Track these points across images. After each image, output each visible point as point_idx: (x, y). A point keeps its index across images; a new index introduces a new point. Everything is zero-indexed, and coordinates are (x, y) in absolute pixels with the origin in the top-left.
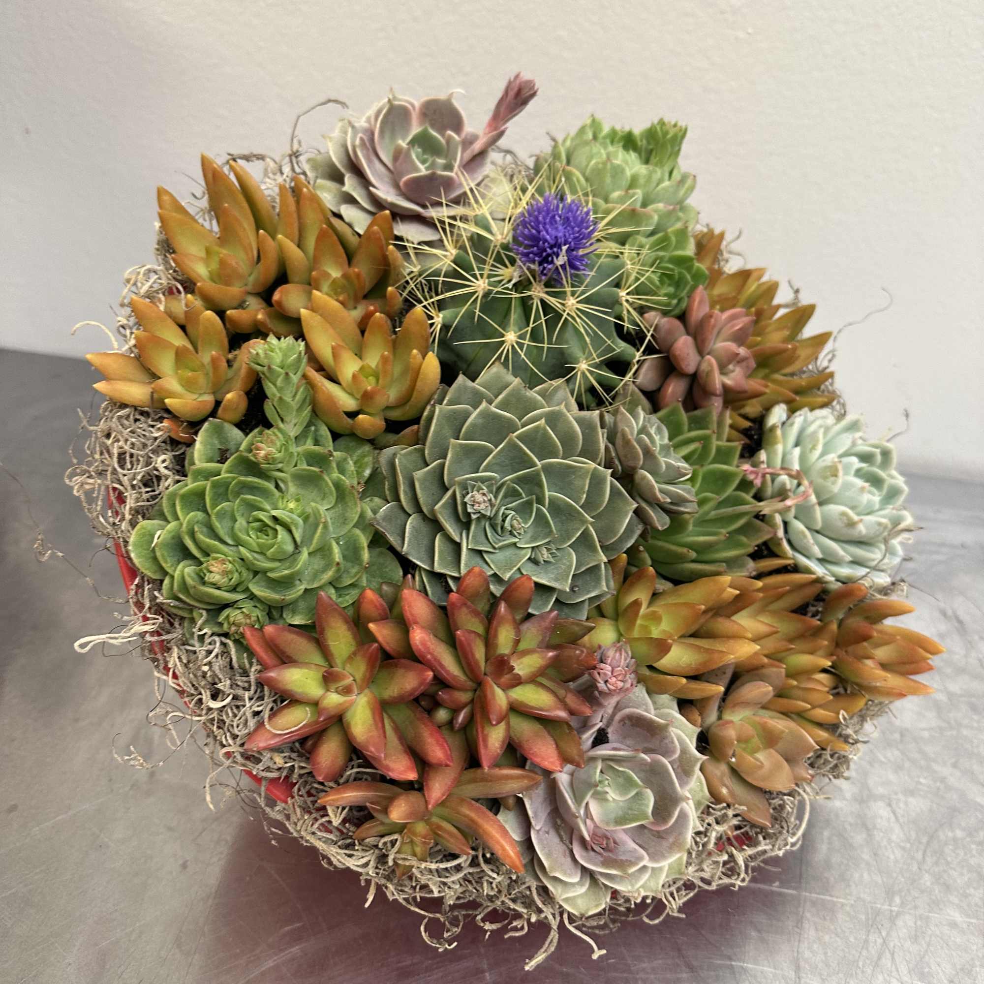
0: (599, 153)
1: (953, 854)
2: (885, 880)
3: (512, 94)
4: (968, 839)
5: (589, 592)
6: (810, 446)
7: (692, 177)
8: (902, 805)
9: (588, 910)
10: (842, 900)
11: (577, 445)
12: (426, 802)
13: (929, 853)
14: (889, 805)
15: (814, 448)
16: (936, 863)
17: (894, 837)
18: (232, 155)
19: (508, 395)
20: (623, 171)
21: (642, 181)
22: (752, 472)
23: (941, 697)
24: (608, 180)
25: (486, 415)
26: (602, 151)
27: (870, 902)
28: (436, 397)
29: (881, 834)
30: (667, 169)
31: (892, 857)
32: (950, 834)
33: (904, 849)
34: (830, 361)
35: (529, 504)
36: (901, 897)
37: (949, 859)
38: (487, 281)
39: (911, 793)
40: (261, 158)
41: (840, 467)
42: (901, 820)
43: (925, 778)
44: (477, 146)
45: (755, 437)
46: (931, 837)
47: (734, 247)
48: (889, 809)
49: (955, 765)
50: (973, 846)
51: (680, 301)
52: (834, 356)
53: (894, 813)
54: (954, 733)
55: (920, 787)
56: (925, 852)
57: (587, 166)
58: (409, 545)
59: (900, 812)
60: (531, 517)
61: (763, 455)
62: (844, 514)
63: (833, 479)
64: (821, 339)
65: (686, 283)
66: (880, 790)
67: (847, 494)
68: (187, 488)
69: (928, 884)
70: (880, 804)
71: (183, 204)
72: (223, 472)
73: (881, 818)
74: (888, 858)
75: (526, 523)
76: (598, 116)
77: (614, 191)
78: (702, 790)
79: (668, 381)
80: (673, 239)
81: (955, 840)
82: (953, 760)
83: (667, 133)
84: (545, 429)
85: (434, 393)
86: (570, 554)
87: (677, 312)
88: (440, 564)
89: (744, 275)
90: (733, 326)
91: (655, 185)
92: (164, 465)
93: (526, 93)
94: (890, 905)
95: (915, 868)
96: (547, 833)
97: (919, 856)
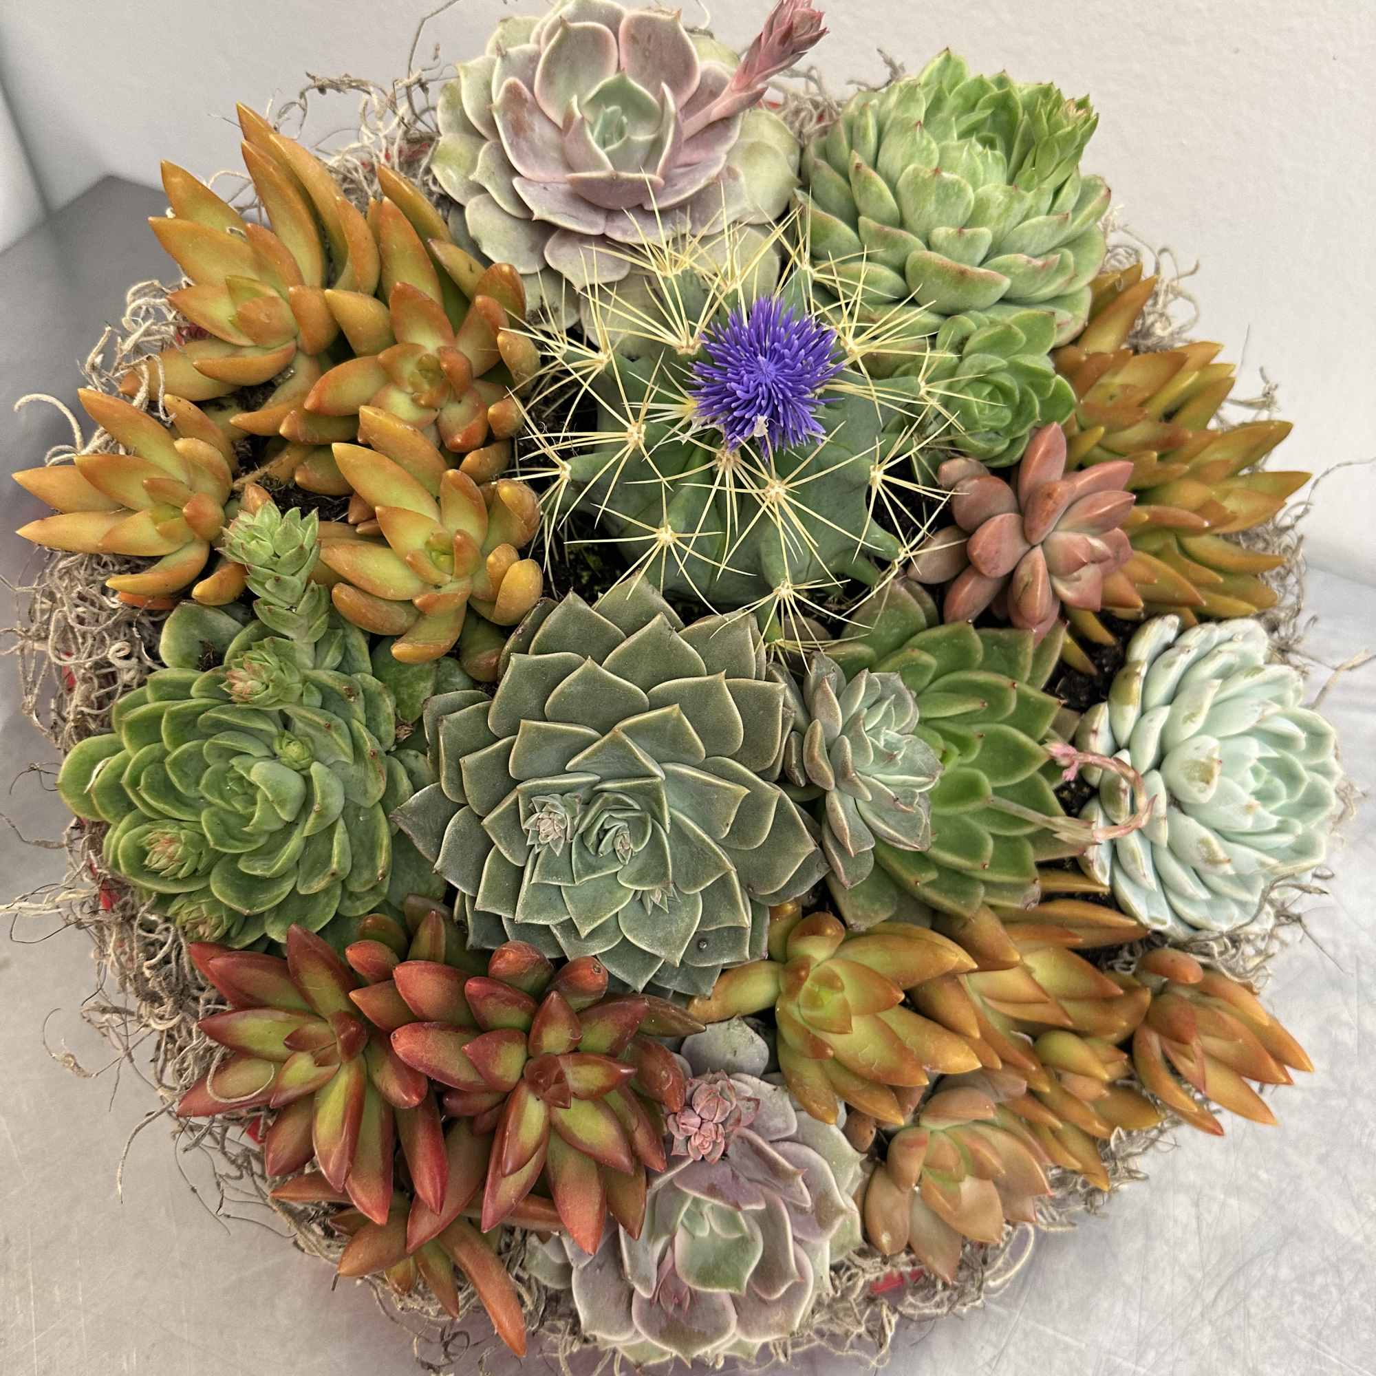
0: (927, 148)
1: (1263, 1305)
2: (1143, 1323)
3: (778, 32)
4: (1295, 1285)
5: (721, 955)
6: (1186, 713)
7: (1103, 192)
8: (1215, 1208)
9: (649, 1358)
10: (1067, 1339)
11: (735, 741)
12: (406, 1242)
13: (1225, 1294)
14: (1196, 1204)
15: (1191, 717)
16: (1230, 1313)
17: (1183, 1257)
18: (313, 78)
19: (638, 642)
20: (960, 192)
21: (994, 212)
22: (1065, 755)
23: (1348, 1038)
24: (931, 206)
25: (590, 680)
26: (934, 145)
27: (1109, 1352)
28: (527, 621)
29: (1166, 1248)
30: (1049, 185)
31: (1167, 1287)
32: (1270, 1271)
33: (1191, 1279)
34: (1298, 518)
35: (642, 822)
36: (1157, 1353)
37: (1253, 1310)
38: (644, 427)
39: (1235, 1190)
40: (360, 86)
41: (1217, 769)
42: (1204, 1231)
43: (1267, 1171)
44: (717, 108)
45: (1106, 669)
46: (1239, 1271)
47: (1185, 284)
48: (1193, 1211)
49: (1322, 1159)
50: (1298, 1298)
51: (1013, 442)
52: (1306, 511)
53: (1198, 1218)
54: (1343, 1103)
55: (1255, 1184)
56: (1220, 1292)
57: (902, 170)
58: (444, 860)
59: (1208, 1218)
60: (643, 839)
61: (1101, 716)
62: (1204, 842)
63: (1202, 785)
64: (1292, 481)
65: (1031, 416)
66: (1192, 1177)
67: (1222, 808)
68: (143, 709)
69: (1206, 1341)
70: (1183, 1199)
71: (207, 185)
72: (193, 691)
73: (1175, 1221)
74: (1162, 1288)
75: (636, 845)
76: (956, 53)
77: (940, 223)
78: (851, 1233)
79: (964, 576)
80: (1023, 337)
81: (1274, 1280)
82: (1323, 1150)
83: (1059, 126)
84: (679, 719)
85: (527, 613)
86: (695, 904)
87: (1004, 462)
88: (485, 898)
89: (1176, 361)
90: (1092, 507)
91: (1019, 218)
92: (122, 654)
93: (801, 35)
94: (1137, 1363)
95: (1196, 1313)
96: (600, 1267)
97: (1209, 1295)
